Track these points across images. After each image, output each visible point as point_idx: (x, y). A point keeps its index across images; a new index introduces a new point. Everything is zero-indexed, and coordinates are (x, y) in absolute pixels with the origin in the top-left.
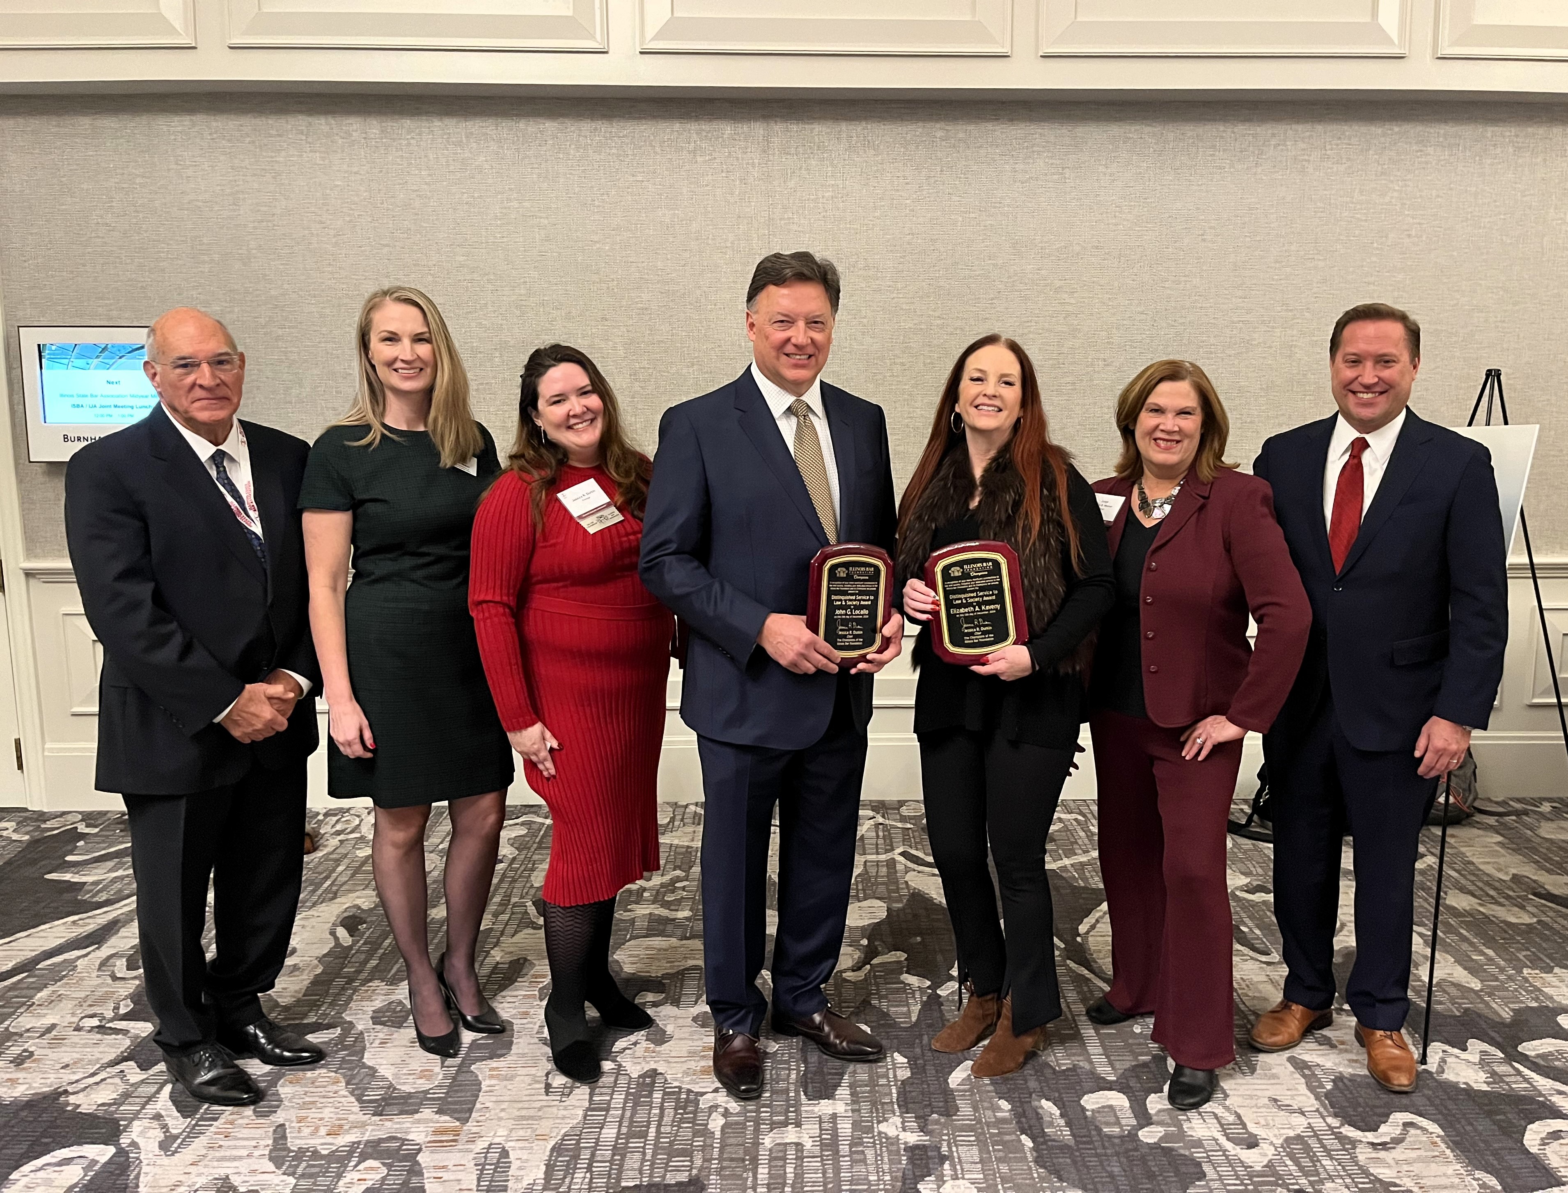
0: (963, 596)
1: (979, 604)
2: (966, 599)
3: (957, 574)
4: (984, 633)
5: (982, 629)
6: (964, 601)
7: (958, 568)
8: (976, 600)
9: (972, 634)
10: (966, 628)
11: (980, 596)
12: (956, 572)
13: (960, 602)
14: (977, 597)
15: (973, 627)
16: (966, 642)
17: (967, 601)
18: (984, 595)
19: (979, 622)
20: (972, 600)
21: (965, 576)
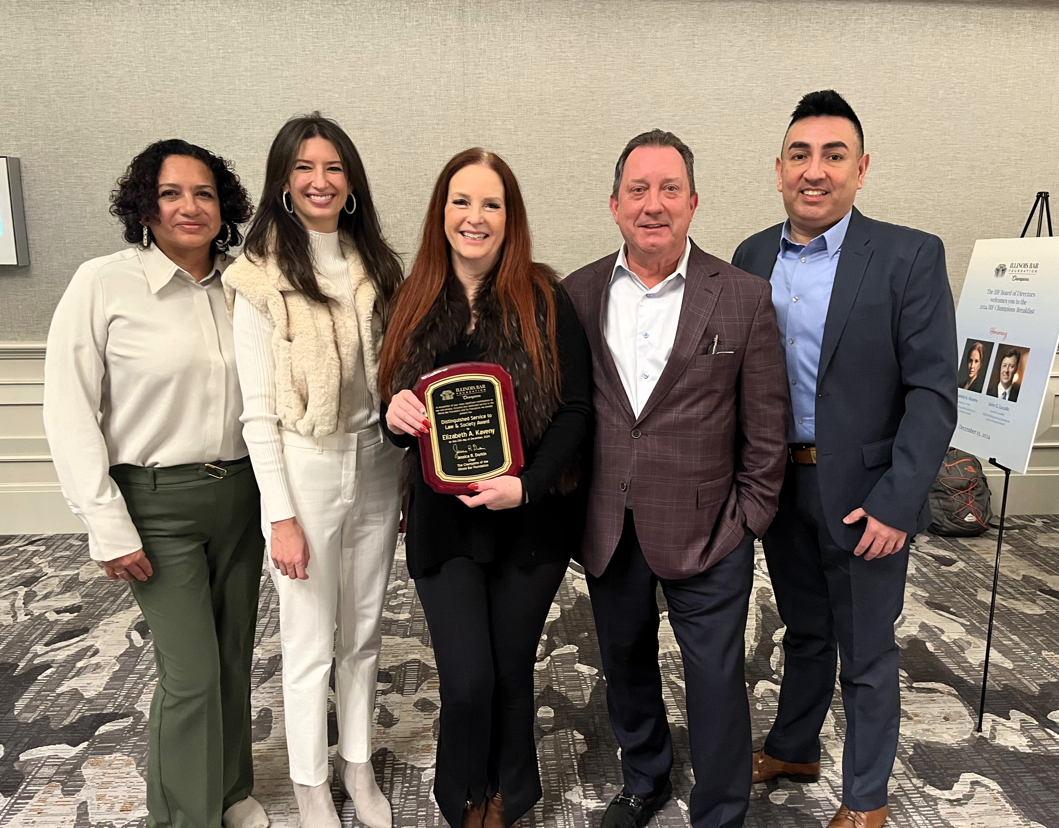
0: (455, 421)
1: (473, 429)
2: (458, 423)
3: (448, 398)
4: (478, 459)
5: (477, 455)
6: (457, 427)
7: (450, 392)
8: (470, 424)
9: (466, 461)
10: (460, 455)
11: (474, 421)
12: (447, 395)
13: (452, 427)
14: (470, 421)
15: (466, 454)
16: (459, 469)
17: (460, 426)
18: (478, 420)
19: (473, 448)
20: (465, 425)
21: (458, 399)
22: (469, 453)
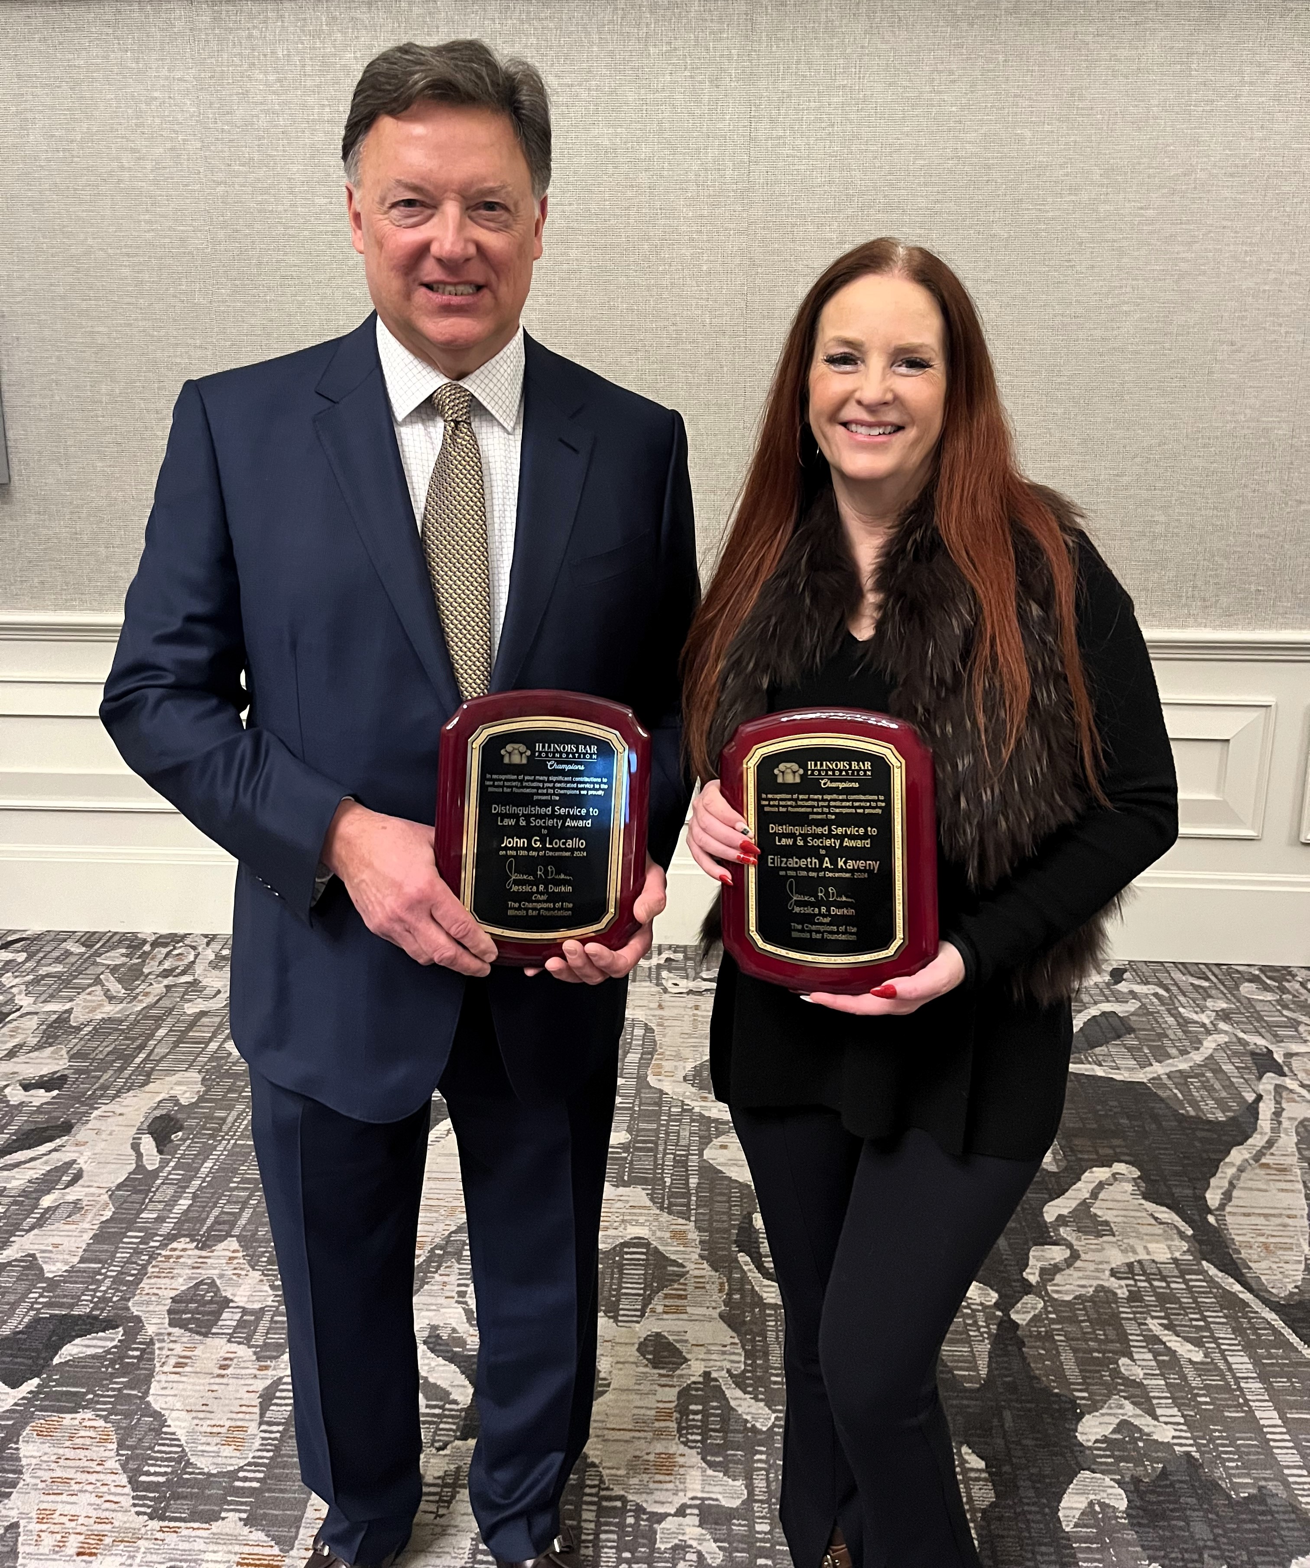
0: (797, 830)
1: (833, 853)
2: (804, 837)
3: (790, 779)
4: (836, 921)
5: (834, 911)
6: (800, 843)
7: (795, 766)
8: (828, 843)
9: (811, 919)
10: (799, 904)
11: (836, 837)
12: (788, 773)
13: (790, 842)
14: (829, 836)
15: (812, 905)
16: (795, 934)
17: (806, 842)
18: (846, 835)
19: (827, 894)
20: (817, 842)
21: (809, 785)
22: (818, 904)
